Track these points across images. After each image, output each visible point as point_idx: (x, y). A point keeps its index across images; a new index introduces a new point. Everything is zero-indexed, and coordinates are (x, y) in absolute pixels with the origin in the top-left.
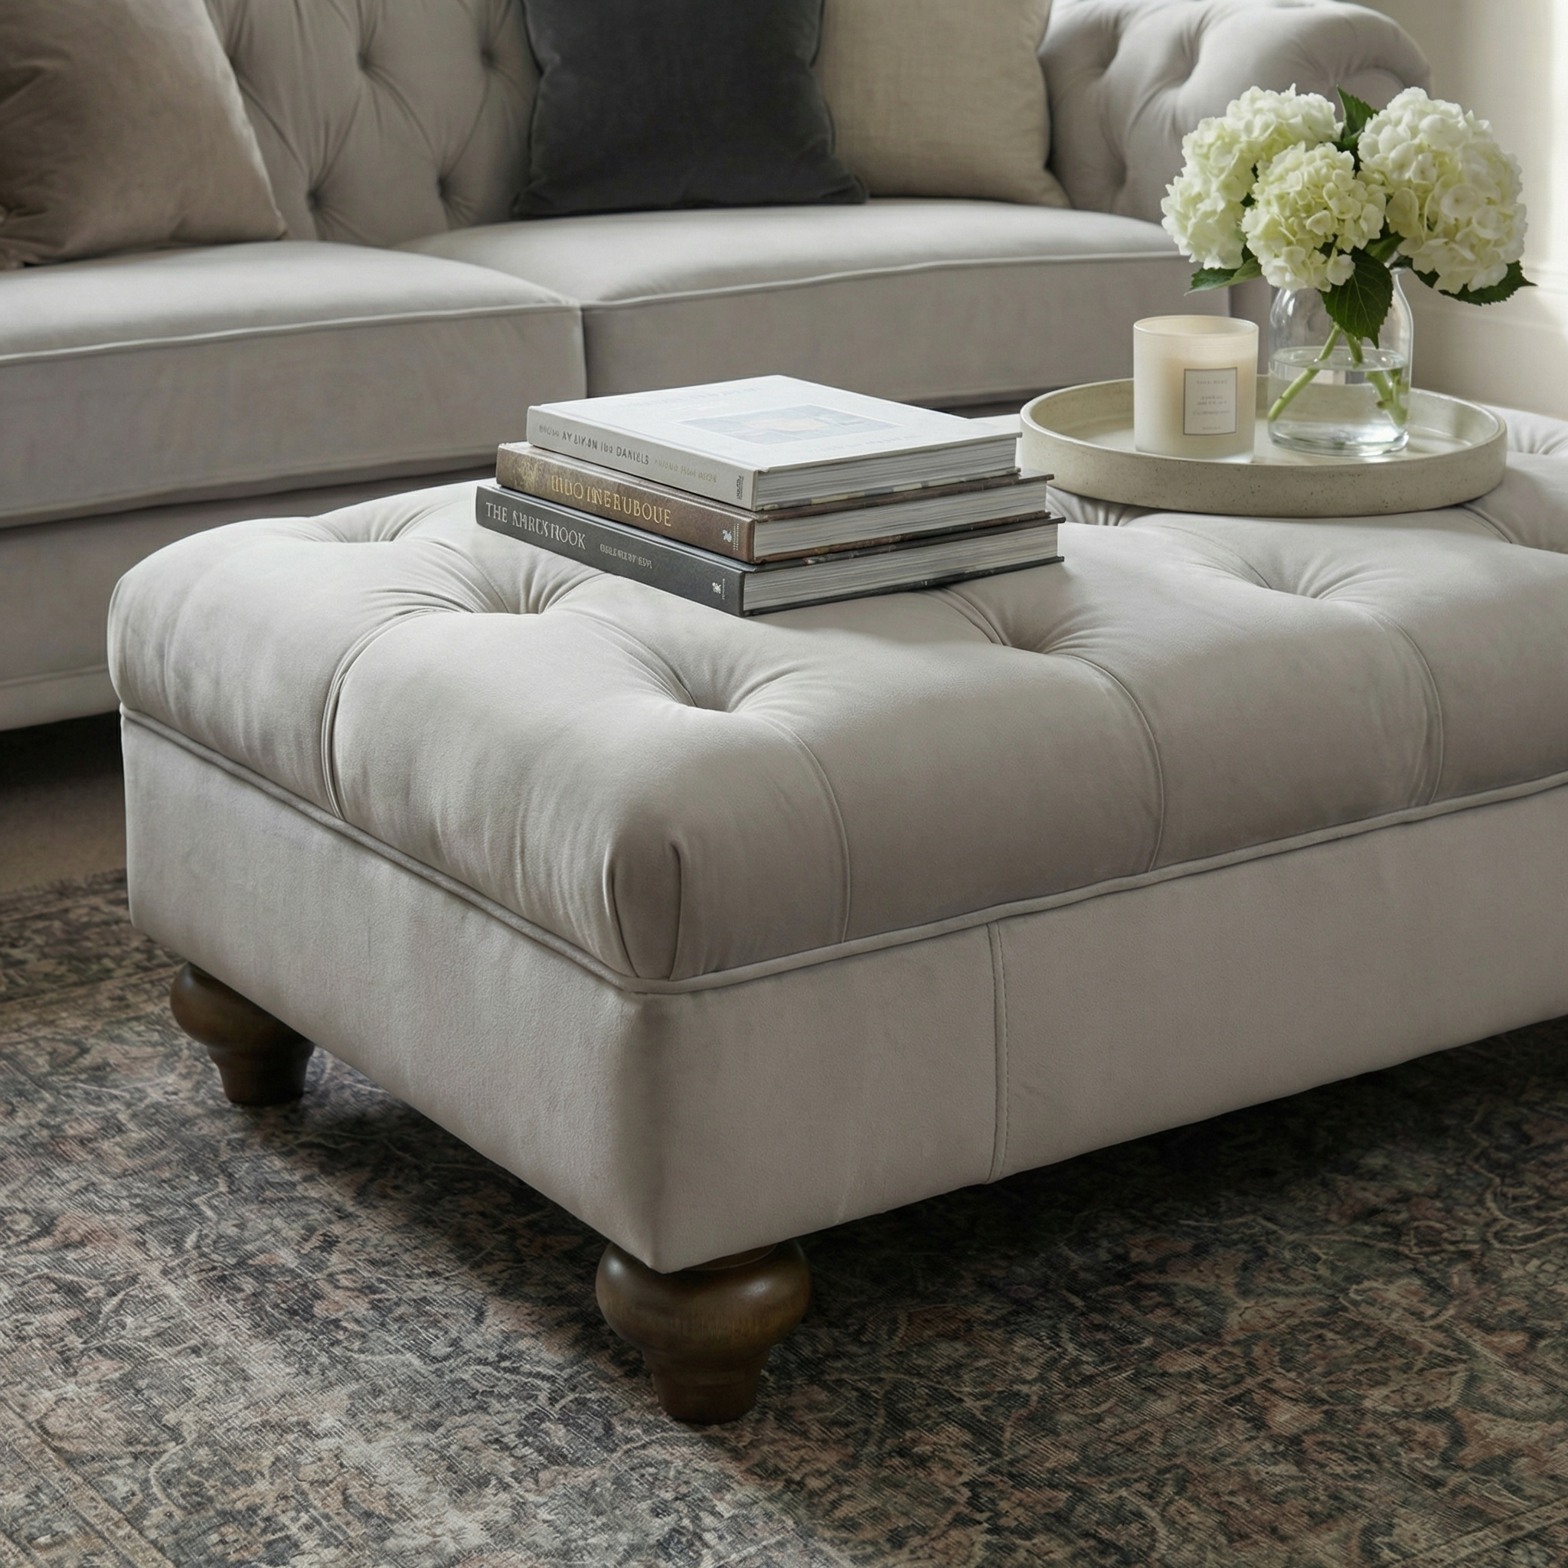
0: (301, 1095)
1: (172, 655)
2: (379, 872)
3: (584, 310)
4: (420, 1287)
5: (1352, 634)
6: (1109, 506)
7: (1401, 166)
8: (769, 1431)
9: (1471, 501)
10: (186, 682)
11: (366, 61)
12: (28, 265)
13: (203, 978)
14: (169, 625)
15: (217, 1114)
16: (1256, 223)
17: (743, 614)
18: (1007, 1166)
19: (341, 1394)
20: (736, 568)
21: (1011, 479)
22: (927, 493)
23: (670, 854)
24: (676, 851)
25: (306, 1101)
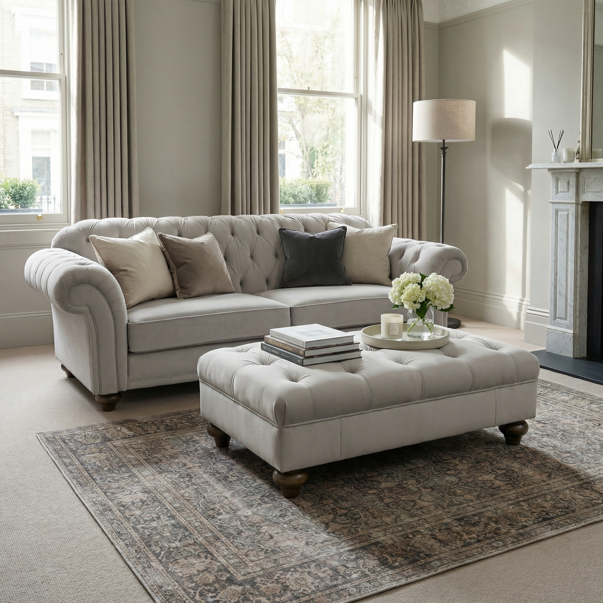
0: (228, 445)
1: (208, 371)
2: (240, 408)
3: (290, 308)
4: (247, 476)
5: (410, 371)
6: (374, 347)
7: (430, 287)
8: (301, 499)
9: (441, 348)
10: (210, 375)
11: (252, 257)
12: (185, 298)
13: (213, 426)
14: (208, 365)
15: (214, 448)
16: (403, 297)
17: (303, 366)
18: (343, 458)
19: (230, 492)
20: (302, 358)
21: (352, 343)
22: (337, 345)
23: (284, 405)
24: (285, 404)
25: (229, 447)
